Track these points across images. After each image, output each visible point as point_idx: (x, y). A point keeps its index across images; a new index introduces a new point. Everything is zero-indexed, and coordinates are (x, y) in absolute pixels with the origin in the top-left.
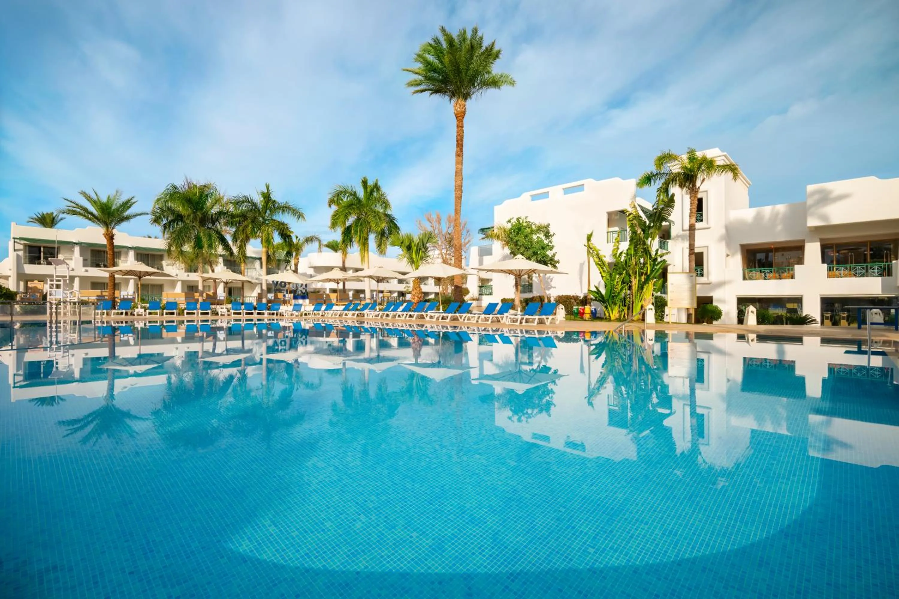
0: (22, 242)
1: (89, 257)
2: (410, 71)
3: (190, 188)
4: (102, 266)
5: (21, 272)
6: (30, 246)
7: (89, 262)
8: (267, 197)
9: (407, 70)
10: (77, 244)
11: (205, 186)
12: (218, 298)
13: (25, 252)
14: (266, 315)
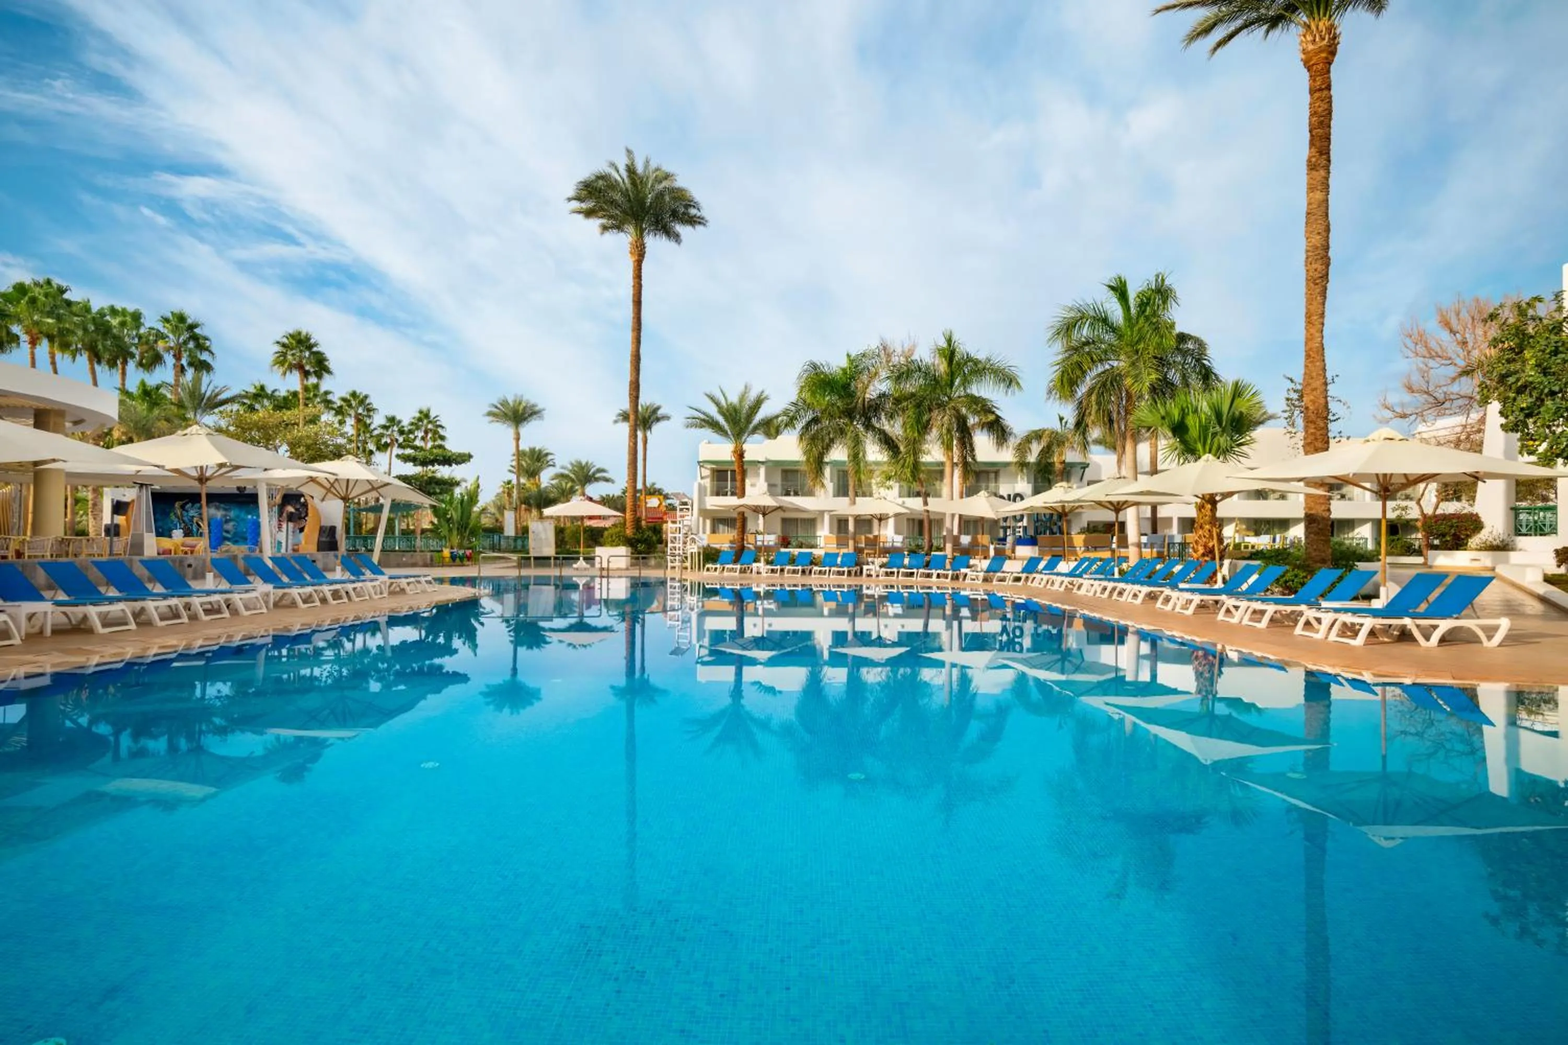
0: (709, 466)
1: (778, 480)
2: (1174, 6)
3: (851, 361)
4: (792, 493)
5: (702, 507)
6: (718, 471)
7: (779, 489)
8: (949, 353)
9: (1168, 8)
10: (762, 463)
11: (864, 355)
12: (881, 544)
13: (712, 480)
14: (934, 578)
